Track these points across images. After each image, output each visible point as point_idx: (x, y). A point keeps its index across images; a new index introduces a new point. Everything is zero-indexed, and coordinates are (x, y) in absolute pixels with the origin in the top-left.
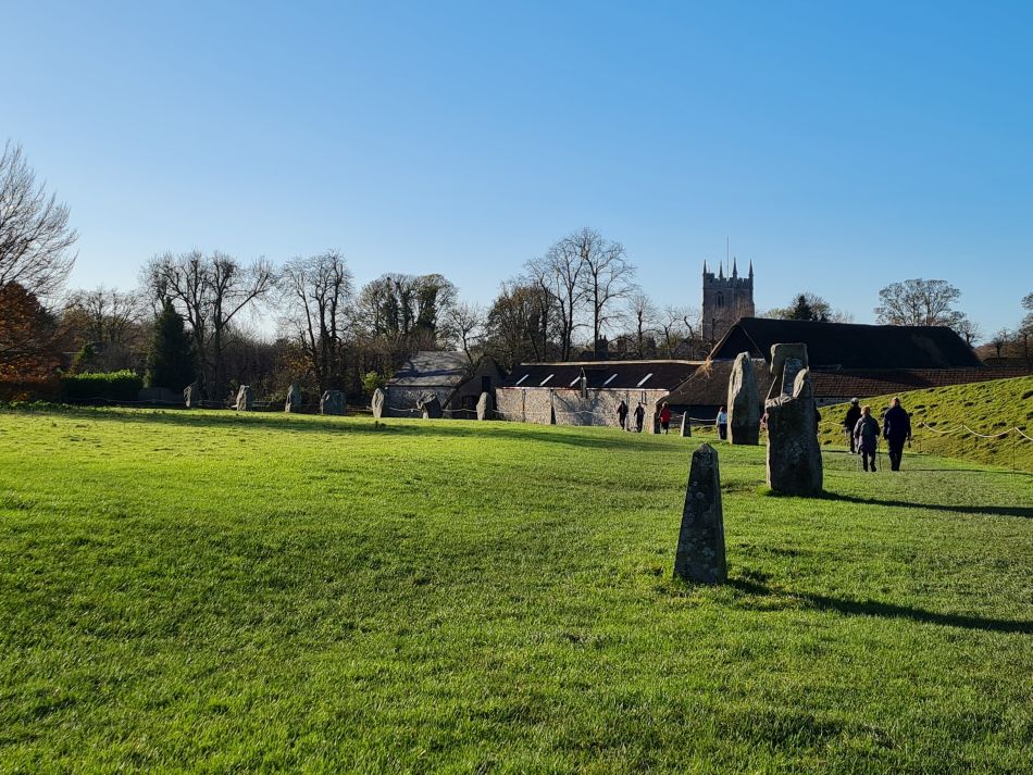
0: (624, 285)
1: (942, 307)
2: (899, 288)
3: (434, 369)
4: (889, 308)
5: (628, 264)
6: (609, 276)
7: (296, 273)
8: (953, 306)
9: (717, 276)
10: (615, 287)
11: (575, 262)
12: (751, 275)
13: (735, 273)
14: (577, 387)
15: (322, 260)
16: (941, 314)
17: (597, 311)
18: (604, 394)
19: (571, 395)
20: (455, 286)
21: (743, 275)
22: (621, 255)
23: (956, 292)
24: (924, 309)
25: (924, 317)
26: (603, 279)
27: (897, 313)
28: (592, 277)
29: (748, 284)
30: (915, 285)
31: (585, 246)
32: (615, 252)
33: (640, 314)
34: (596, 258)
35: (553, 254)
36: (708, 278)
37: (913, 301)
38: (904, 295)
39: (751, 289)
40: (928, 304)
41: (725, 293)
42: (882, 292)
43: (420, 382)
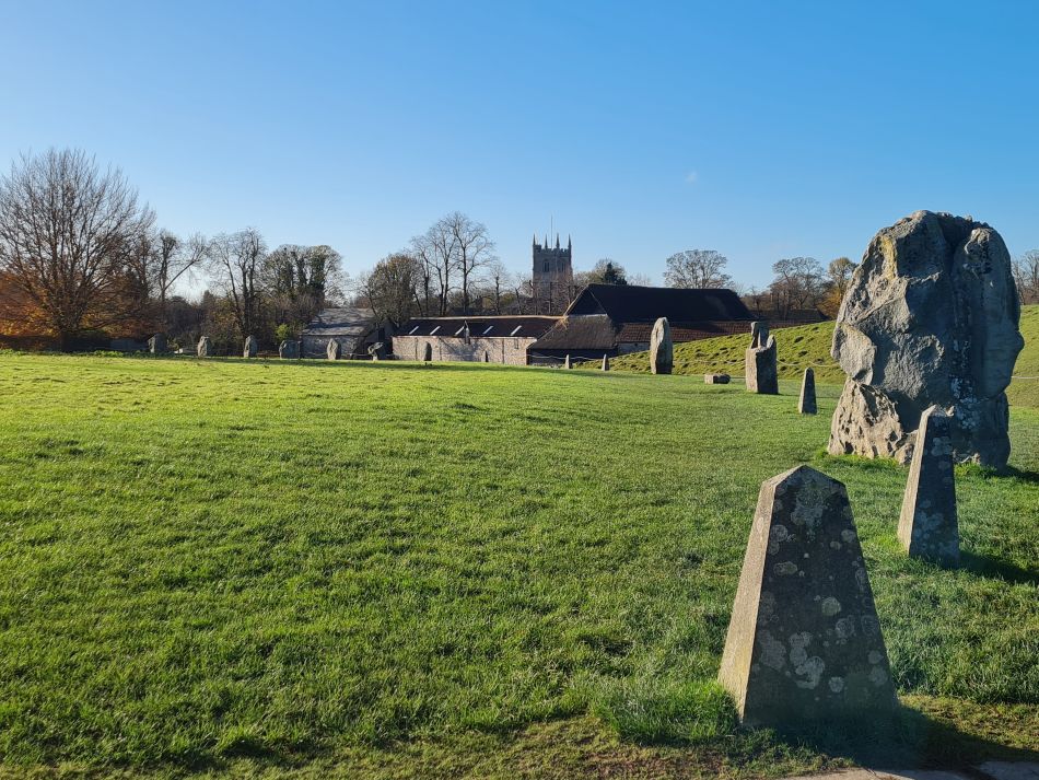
0: (487, 257)
1: (713, 271)
2: (681, 256)
3: (339, 321)
4: (674, 272)
5: (489, 240)
6: (475, 250)
7: (222, 246)
8: (722, 270)
9: (543, 247)
10: (479, 259)
11: (450, 239)
12: (570, 246)
13: (558, 245)
14: (461, 335)
15: (243, 235)
16: (713, 277)
17: (466, 275)
18: (484, 341)
19: (455, 341)
20: (341, 254)
21: (564, 246)
22: (484, 234)
23: (724, 260)
24: (700, 273)
25: (700, 279)
26: (470, 252)
27: (680, 277)
28: (461, 250)
29: (568, 253)
30: (693, 254)
31: (456, 226)
32: (479, 231)
33: (497, 279)
34: (464, 235)
35: (432, 232)
36: (537, 248)
37: (691, 266)
38: (684, 261)
39: (570, 257)
40: (703, 268)
41: (550, 261)
42: (668, 260)
43: (329, 332)
